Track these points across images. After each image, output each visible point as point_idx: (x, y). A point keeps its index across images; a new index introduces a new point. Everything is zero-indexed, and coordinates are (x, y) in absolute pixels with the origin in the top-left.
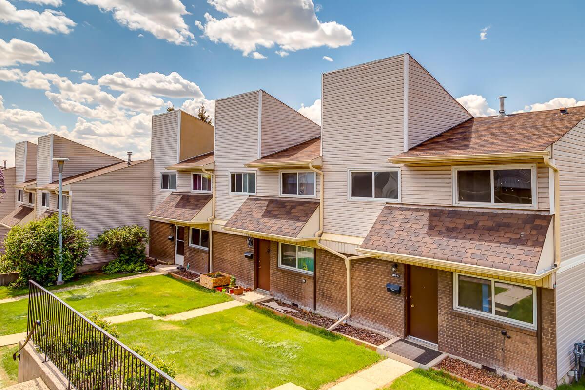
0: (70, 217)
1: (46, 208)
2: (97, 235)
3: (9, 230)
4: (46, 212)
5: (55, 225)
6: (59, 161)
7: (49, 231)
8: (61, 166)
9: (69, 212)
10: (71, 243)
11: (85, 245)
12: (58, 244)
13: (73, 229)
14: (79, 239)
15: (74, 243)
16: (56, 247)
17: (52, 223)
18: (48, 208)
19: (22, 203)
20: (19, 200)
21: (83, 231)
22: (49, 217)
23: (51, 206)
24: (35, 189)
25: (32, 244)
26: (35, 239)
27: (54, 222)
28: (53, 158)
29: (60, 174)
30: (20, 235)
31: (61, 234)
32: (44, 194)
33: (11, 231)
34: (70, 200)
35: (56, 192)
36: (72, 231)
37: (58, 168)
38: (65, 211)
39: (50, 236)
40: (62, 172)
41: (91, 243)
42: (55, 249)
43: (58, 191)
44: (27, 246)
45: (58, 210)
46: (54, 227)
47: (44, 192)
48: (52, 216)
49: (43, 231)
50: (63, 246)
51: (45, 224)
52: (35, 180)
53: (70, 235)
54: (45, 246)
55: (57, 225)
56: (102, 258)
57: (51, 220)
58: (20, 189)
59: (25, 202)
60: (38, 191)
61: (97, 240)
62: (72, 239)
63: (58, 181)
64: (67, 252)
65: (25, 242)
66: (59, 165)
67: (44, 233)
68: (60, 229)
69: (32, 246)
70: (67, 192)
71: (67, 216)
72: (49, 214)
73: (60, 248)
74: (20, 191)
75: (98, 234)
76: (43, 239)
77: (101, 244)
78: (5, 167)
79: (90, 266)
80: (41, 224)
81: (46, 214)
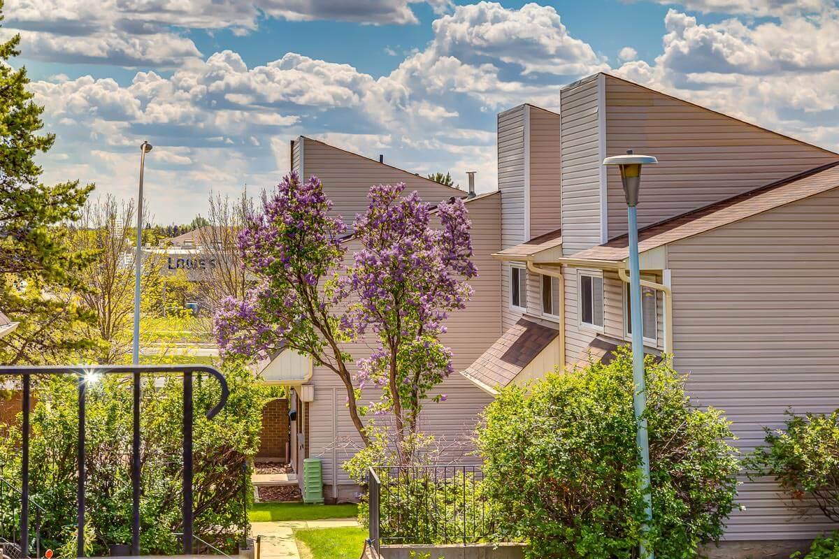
0: (669, 363)
1: (593, 329)
2: (765, 435)
3: (489, 398)
4: (596, 343)
5: (622, 390)
6: (626, 166)
7: (607, 410)
8: (632, 184)
9: (666, 348)
10: (675, 459)
11: (725, 470)
12: (636, 458)
13: (680, 408)
14: (701, 444)
15: (686, 459)
16: (630, 470)
17: (615, 384)
18: (600, 329)
19: (524, 310)
20: (516, 302)
21: (714, 418)
22: (606, 360)
23: (610, 326)
24: (559, 266)
25: (558, 451)
26: (566, 436)
27: (618, 378)
28: (608, 155)
29: (629, 211)
30: (523, 420)
31: (644, 424)
32: (586, 283)
33: (496, 404)
34: (667, 303)
35: (622, 274)
36: (678, 412)
37: (623, 192)
38: (651, 342)
39: (610, 427)
40: (637, 203)
41: (743, 464)
42: (626, 475)
43: (627, 272)
44: (544, 456)
45: (630, 337)
46: (619, 395)
47: (586, 274)
48: (614, 358)
49: (590, 410)
50: (654, 469)
51: (592, 385)
52: (557, 233)
53: (674, 430)
54: (598, 461)
55: (631, 392)
56: (788, 522)
57: (610, 370)
58: (516, 266)
59: (532, 307)
60: (567, 270)
61: (766, 456)
62: (681, 443)
63: (626, 236)
64: (667, 490)
65: (538, 444)
66: (625, 180)
67: (591, 415)
68: (641, 408)
69: (557, 457)
70: (657, 275)
71: (659, 360)
72: (603, 353)
73: (644, 471)
74: (515, 271)
75: (767, 430)
76: (589, 438)
77: (778, 469)
78: (472, 194)
79: (746, 547)
80: (581, 385)
81: (594, 350)
